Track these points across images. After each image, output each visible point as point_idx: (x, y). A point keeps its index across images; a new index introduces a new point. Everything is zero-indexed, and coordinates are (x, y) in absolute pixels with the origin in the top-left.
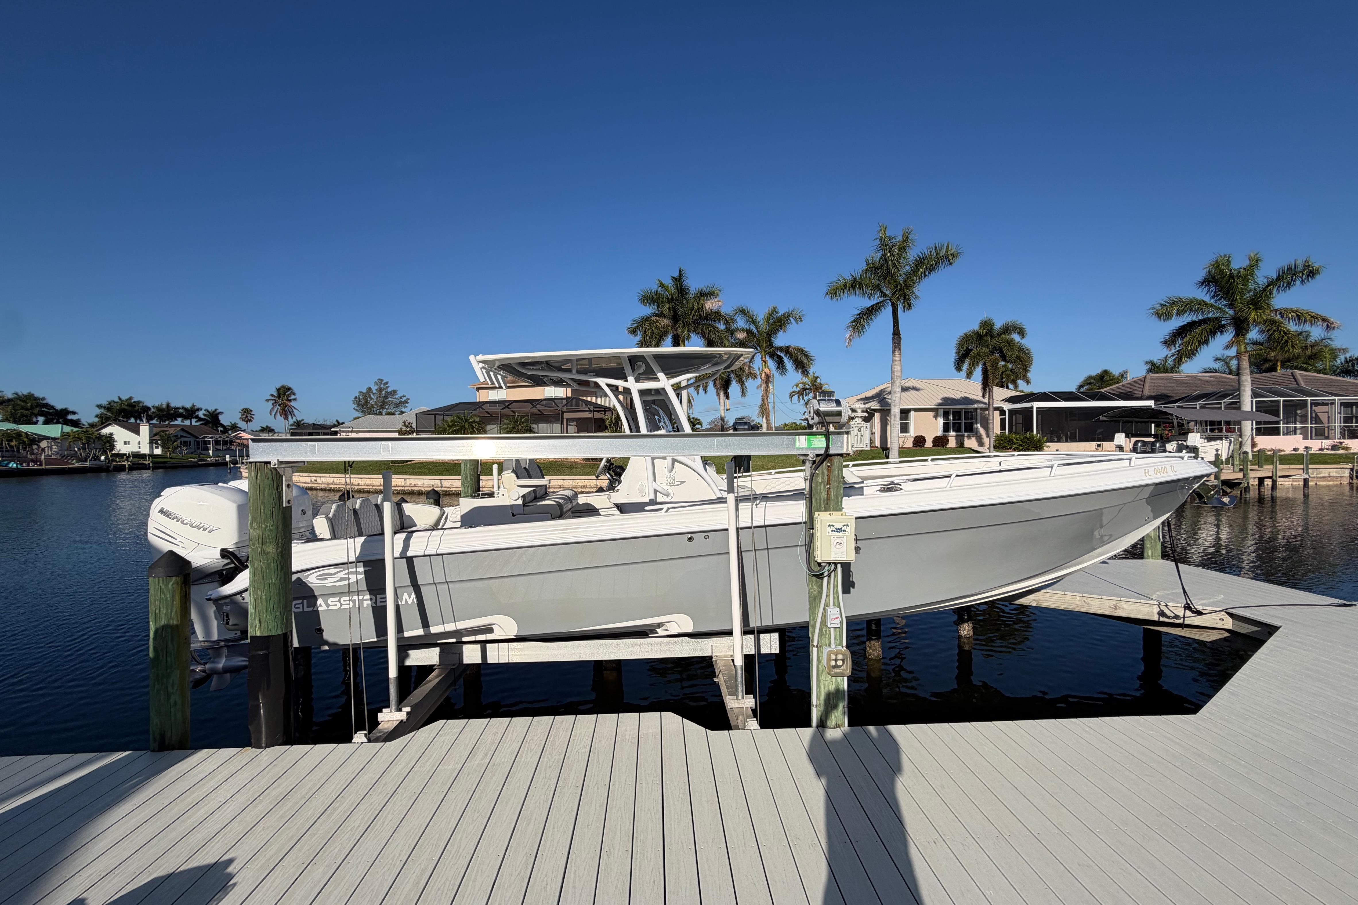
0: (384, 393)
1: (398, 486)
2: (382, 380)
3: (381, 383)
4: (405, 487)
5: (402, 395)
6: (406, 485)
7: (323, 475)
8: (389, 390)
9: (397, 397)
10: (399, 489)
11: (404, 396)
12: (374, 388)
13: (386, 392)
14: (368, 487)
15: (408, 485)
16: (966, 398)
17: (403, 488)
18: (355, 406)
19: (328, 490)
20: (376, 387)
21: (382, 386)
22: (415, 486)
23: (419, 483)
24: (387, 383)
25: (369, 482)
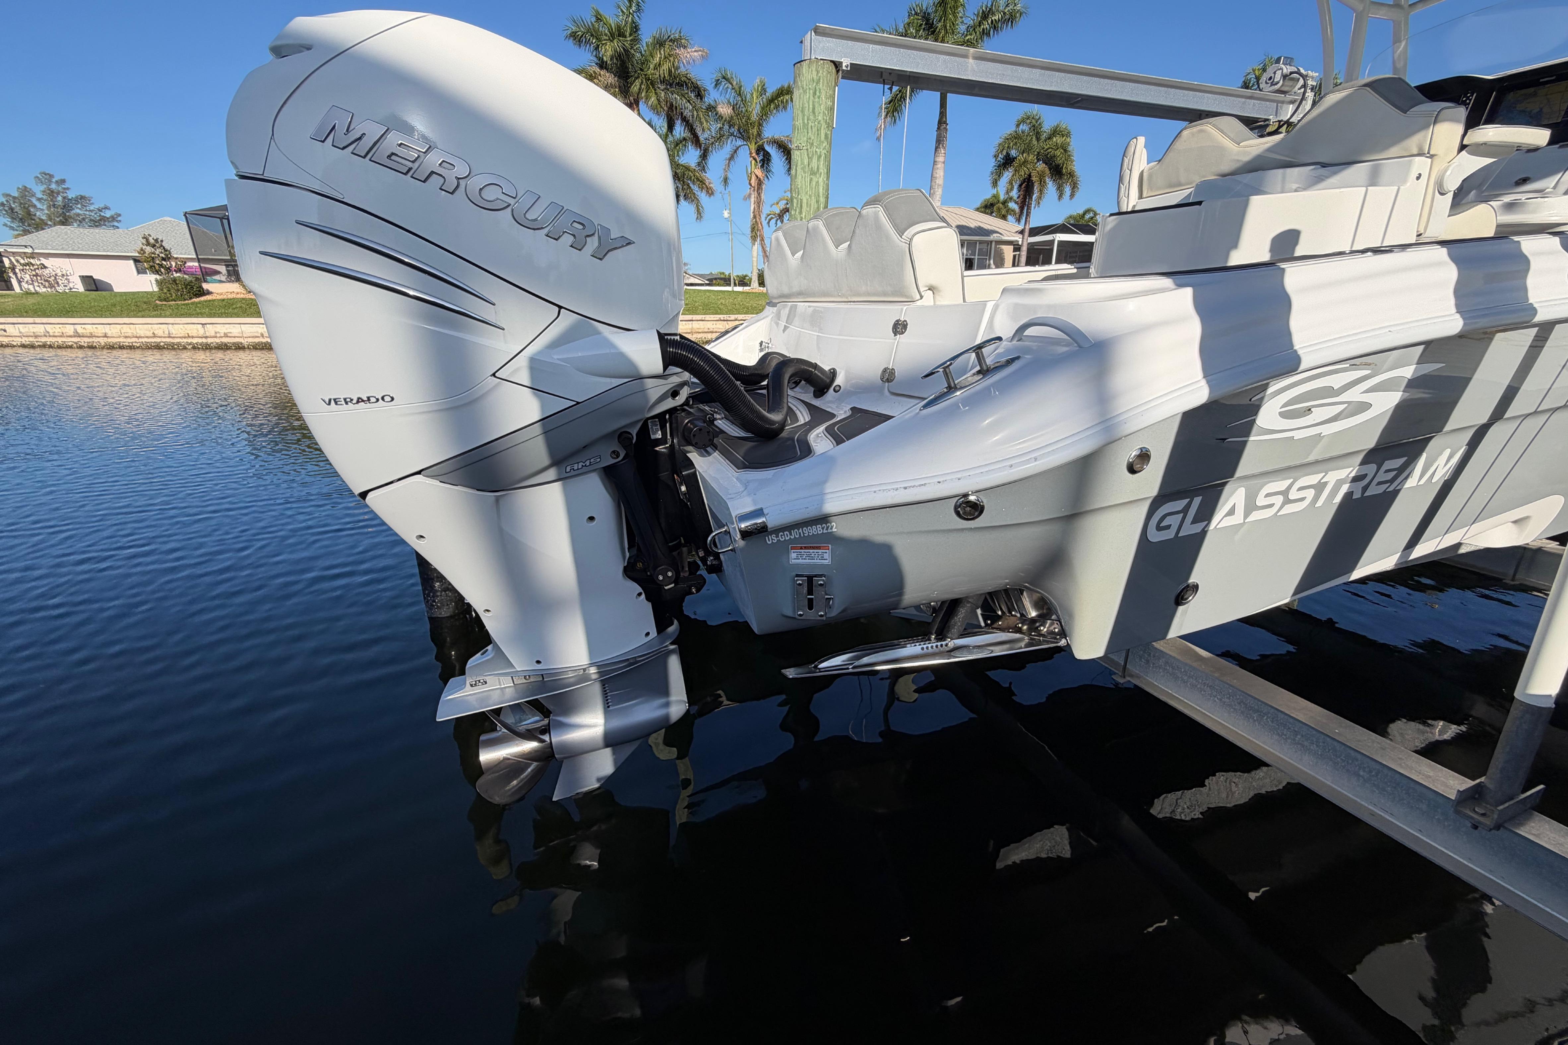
0: (60, 198)
1: (193, 337)
2: (51, 176)
3: (50, 181)
4: (206, 337)
5: (102, 206)
6: (208, 334)
7: (20, 320)
8: (71, 195)
9: (92, 208)
10: (195, 341)
11: (106, 208)
12: (38, 190)
13: (64, 198)
14: (129, 340)
15: (213, 334)
16: (980, 228)
17: (204, 340)
18: (8, 220)
19: (39, 346)
20: (43, 188)
21: (53, 186)
22: (226, 335)
23: (235, 330)
24: (63, 181)
25: (127, 330)
